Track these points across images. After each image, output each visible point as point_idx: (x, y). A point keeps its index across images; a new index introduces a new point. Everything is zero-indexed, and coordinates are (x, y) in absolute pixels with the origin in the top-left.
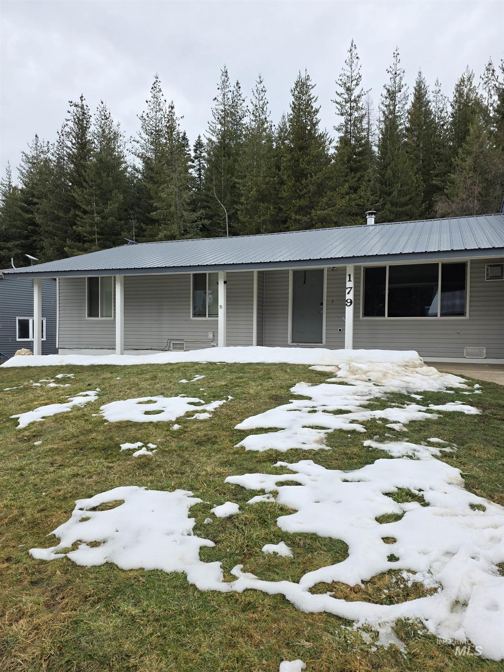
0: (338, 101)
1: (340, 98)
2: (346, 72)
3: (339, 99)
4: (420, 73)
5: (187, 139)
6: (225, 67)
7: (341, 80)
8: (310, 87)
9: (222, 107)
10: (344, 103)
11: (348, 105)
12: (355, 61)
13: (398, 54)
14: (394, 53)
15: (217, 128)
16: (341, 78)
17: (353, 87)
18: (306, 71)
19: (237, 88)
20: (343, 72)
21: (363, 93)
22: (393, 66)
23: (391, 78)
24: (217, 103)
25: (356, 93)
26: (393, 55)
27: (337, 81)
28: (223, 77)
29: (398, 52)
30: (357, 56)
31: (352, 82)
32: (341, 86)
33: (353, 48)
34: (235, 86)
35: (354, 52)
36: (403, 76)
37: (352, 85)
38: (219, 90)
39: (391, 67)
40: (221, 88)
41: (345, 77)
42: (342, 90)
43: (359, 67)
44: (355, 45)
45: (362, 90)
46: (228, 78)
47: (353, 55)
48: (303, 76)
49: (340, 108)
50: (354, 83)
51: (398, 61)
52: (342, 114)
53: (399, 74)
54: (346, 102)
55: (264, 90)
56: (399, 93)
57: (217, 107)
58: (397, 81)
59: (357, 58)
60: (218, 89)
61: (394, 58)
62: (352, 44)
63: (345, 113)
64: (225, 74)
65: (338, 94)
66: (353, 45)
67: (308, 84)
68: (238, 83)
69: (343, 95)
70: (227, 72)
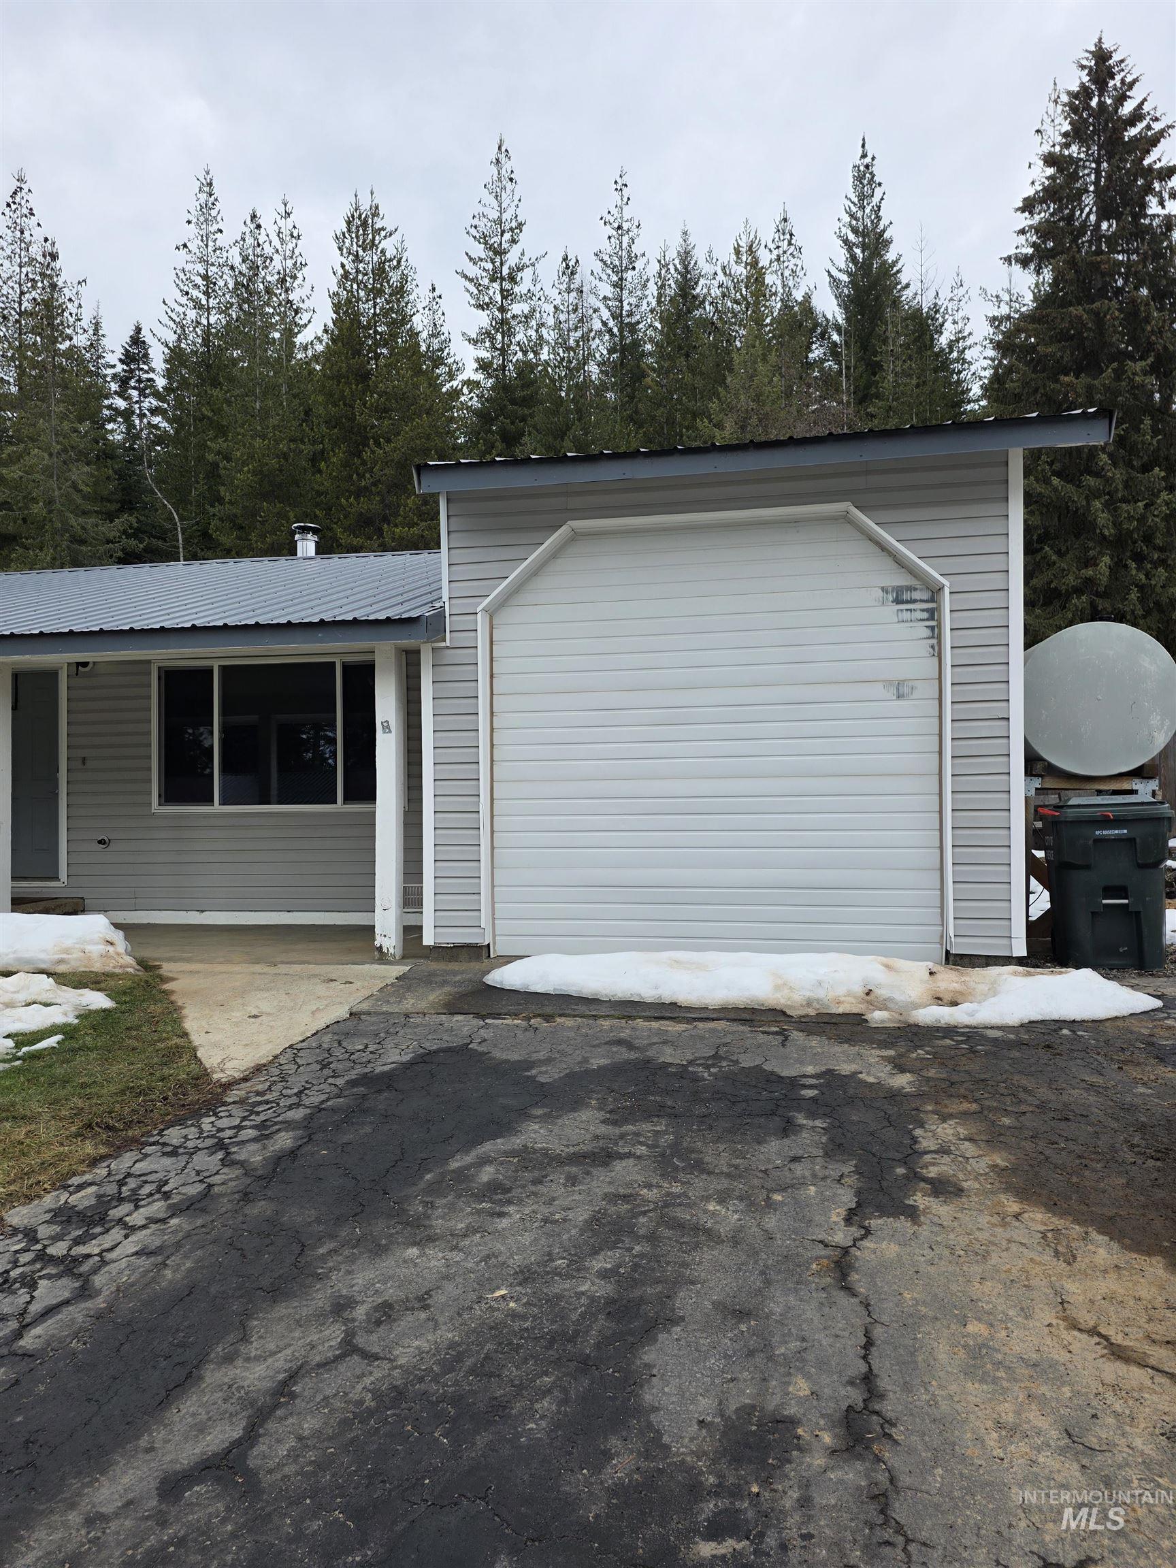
0: (471, 275)
1: (476, 268)
2: (487, 211)
3: (473, 271)
4: (685, 233)
5: (144, 342)
6: (208, 173)
7: (476, 227)
8: (383, 233)
9: (200, 268)
10: (486, 282)
11: (496, 285)
12: (509, 185)
13: (626, 185)
14: (616, 182)
15: (187, 317)
16: (475, 222)
17: (505, 245)
18: (372, 193)
19: (253, 226)
20: (480, 209)
21: (525, 260)
22: (614, 211)
23: (609, 237)
24: (189, 257)
25: (512, 259)
26: (615, 186)
27: (469, 228)
28: (203, 197)
29: (626, 179)
30: (512, 176)
31: (502, 235)
32: (480, 243)
33: (502, 157)
34: (248, 222)
35: (507, 166)
36: (638, 235)
37: (503, 242)
38: (192, 225)
39: (609, 212)
40: (195, 220)
41: (485, 220)
42: (479, 250)
43: (516, 202)
44: (506, 150)
45: (523, 254)
46: (216, 200)
47: (503, 172)
48: (365, 206)
49: (476, 292)
50: (507, 236)
51: (625, 199)
52: (481, 307)
53: (628, 231)
54: (493, 280)
55: (295, 234)
56: (631, 273)
57: (189, 267)
58: (625, 245)
59: (511, 180)
60: (189, 222)
61: (616, 193)
62: (500, 148)
63: (488, 305)
64: (207, 189)
65: (471, 259)
66: (503, 150)
67: (377, 226)
68: (254, 217)
69: (483, 264)
70: (210, 184)
